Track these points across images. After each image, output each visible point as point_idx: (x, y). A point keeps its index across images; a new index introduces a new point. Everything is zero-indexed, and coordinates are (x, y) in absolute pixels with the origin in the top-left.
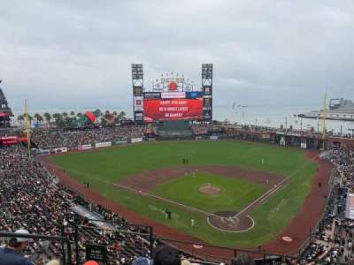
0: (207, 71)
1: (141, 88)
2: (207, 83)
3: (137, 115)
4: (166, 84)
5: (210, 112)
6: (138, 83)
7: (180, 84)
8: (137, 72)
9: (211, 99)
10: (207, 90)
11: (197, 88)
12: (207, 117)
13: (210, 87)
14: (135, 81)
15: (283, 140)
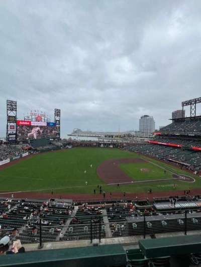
0: (58, 113)
1: (15, 117)
2: (57, 118)
3: (10, 136)
4: (33, 117)
5: (59, 134)
6: (12, 114)
7: (43, 118)
8: (12, 106)
9: (59, 127)
10: (58, 122)
11: (52, 121)
12: (58, 136)
13: (59, 121)
14: (9, 112)
15: (102, 145)
